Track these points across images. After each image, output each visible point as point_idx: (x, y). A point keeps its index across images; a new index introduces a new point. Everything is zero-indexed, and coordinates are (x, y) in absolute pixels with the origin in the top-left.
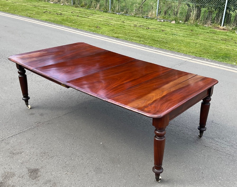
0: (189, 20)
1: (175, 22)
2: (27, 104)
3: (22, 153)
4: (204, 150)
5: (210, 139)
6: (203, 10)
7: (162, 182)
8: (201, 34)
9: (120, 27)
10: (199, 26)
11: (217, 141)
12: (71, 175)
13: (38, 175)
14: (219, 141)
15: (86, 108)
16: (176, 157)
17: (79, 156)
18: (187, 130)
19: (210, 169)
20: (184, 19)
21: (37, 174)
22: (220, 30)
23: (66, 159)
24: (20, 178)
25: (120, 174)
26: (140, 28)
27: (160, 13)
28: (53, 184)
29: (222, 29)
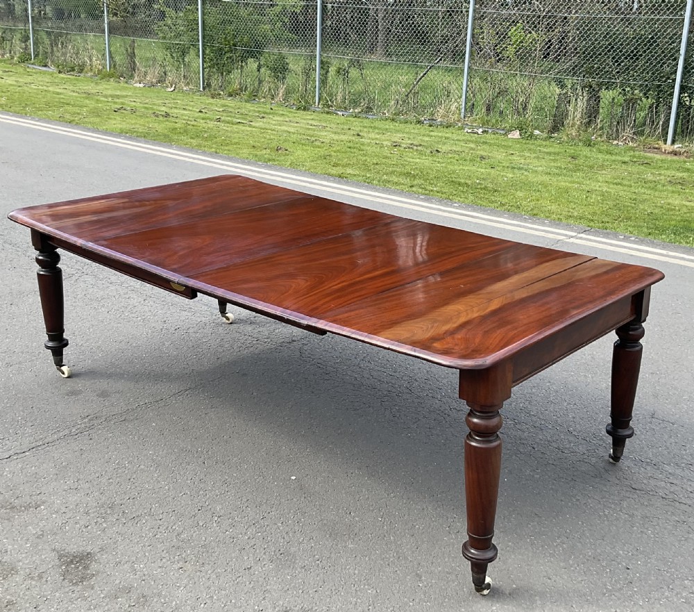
0: (563, 126)
1: (520, 135)
2: (59, 363)
3: (39, 506)
4: (628, 500)
5: (649, 468)
6: (607, 95)
7: (493, 596)
8: (602, 167)
9: (350, 148)
10: (594, 144)
11: (670, 474)
12: (198, 573)
13: (89, 572)
14: (678, 472)
15: (244, 375)
16: (537, 519)
17: (221, 514)
18: (571, 439)
19: (650, 556)
20: (549, 123)
21: (86, 568)
22: (663, 157)
23: (180, 523)
24: (32, 578)
25: (356, 572)
26: (411, 150)
27: (471, 108)
28: (139, 598)
29: (671, 153)
